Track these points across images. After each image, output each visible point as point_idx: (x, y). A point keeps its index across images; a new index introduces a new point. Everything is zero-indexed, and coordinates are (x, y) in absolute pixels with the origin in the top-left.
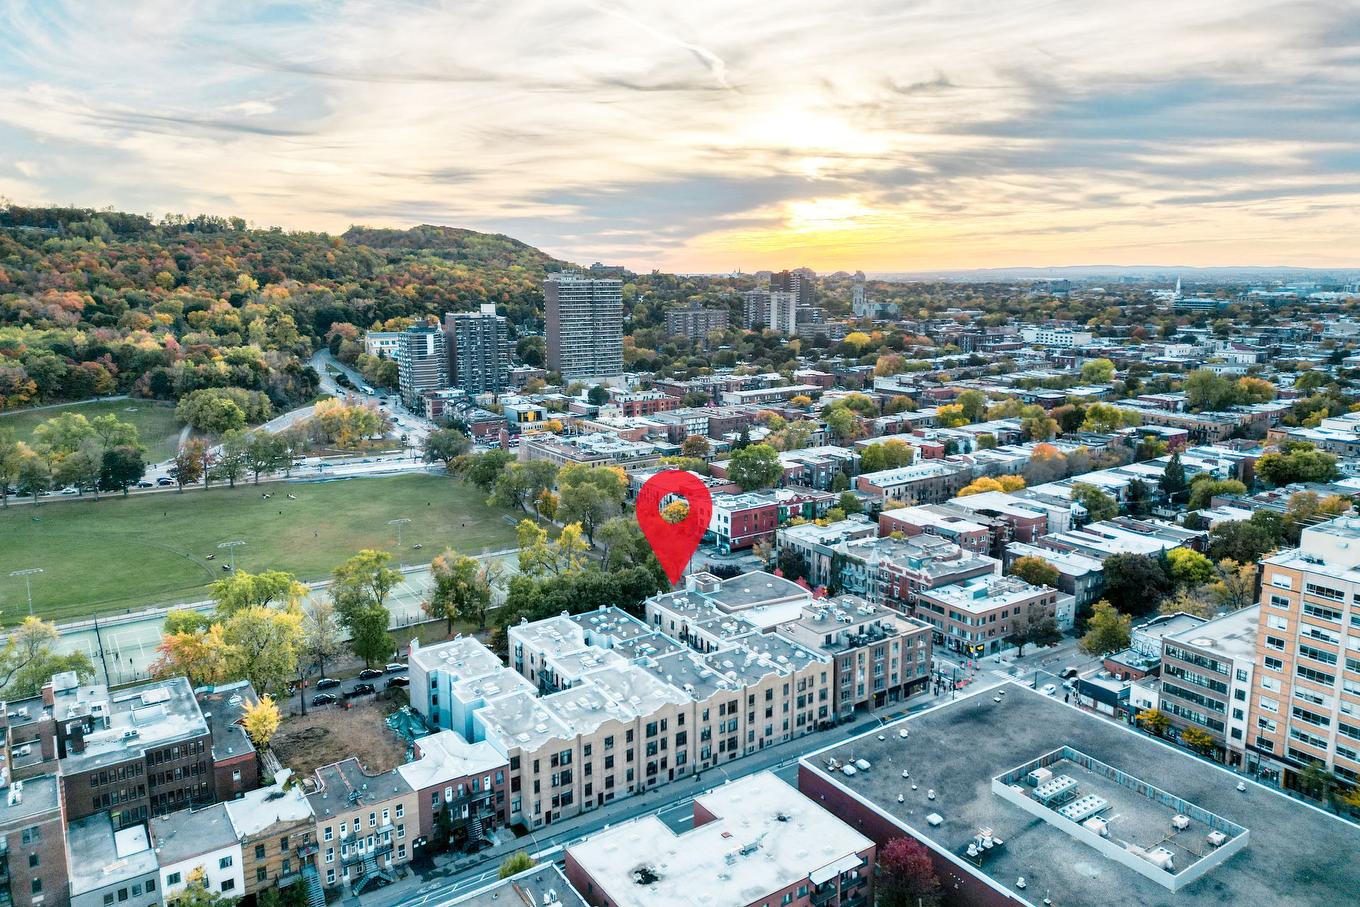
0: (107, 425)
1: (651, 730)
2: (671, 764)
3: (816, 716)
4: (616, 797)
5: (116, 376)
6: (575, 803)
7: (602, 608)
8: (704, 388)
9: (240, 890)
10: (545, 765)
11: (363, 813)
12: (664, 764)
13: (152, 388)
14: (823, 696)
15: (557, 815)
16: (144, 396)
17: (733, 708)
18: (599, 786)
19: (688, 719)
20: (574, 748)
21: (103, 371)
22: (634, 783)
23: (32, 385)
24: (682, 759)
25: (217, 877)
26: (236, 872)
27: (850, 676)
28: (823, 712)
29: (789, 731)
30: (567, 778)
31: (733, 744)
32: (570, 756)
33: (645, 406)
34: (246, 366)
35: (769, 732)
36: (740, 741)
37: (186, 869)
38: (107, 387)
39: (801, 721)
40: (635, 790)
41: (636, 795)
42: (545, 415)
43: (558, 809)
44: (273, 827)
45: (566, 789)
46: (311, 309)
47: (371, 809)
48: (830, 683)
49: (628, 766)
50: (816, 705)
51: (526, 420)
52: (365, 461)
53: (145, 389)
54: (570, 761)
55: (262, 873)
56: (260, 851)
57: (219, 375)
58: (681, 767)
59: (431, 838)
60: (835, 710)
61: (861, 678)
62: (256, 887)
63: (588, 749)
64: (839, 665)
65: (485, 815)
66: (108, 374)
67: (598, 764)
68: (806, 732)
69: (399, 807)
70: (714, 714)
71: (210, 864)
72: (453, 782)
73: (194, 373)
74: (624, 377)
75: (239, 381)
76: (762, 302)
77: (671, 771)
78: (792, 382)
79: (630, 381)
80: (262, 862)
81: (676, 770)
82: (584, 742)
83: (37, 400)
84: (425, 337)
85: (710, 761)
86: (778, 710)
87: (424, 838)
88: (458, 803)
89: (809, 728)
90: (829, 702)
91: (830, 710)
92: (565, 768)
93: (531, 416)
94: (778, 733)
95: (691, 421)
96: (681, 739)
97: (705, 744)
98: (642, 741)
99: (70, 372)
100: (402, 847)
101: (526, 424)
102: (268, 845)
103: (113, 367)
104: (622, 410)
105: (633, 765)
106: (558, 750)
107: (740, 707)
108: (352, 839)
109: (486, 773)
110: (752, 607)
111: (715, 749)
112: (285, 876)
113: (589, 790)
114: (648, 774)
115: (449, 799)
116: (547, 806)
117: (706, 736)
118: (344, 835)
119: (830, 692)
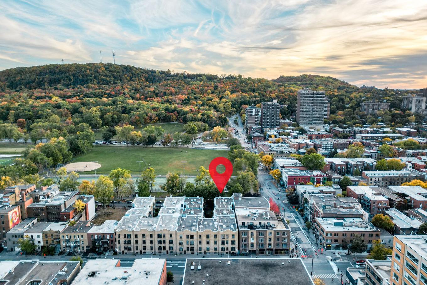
0: (159, 129)
1: (159, 236)
2: (167, 249)
3: (230, 249)
4: (147, 253)
5: (177, 117)
6: (132, 251)
7: (198, 197)
8: (350, 132)
9: (42, 244)
10: (122, 237)
11: (73, 234)
12: (165, 248)
13: (183, 121)
14: (233, 242)
15: (126, 253)
16: (181, 123)
17: (192, 237)
18: (140, 248)
19: (174, 236)
20: (132, 234)
21: (174, 115)
22: (153, 251)
23: (157, 118)
24: (172, 248)
25: (36, 239)
26: (41, 239)
27: (247, 239)
28: (233, 249)
29: (217, 251)
30: (129, 242)
31: (192, 249)
32: (130, 236)
33: (317, 136)
34: (206, 116)
35: (208, 249)
36: (195, 249)
37: (30, 235)
38: (174, 120)
39: (223, 249)
40: (154, 253)
41: (154, 255)
42: (278, 136)
43: (126, 251)
44: (49, 231)
45: (129, 246)
46: (240, 101)
47: (75, 234)
48: (236, 239)
49: (151, 245)
50: (230, 246)
51: (271, 137)
52: (216, 145)
53: (181, 121)
54: (130, 238)
55: (47, 242)
56: (46, 236)
57: (198, 118)
58: (171, 251)
59: (91, 247)
60: (239, 249)
61: (252, 240)
62: (46, 245)
63: (136, 236)
64: (241, 234)
65: (106, 246)
66: (175, 116)
67: (140, 241)
68: (225, 254)
69: (82, 236)
70: (184, 238)
71: (35, 235)
72: (98, 234)
73: (192, 117)
74: (323, 126)
75: (203, 120)
76: (409, 100)
77: (167, 251)
78: (394, 132)
79: (325, 127)
80: (47, 239)
81: (169, 251)
82: (135, 233)
83: (158, 122)
84: (252, 110)
85: (183, 253)
86: (212, 243)
87: (89, 247)
88: (98, 240)
89: (227, 253)
90: (236, 245)
91: (237, 249)
92: (129, 239)
93: (273, 136)
94: (212, 251)
95: (325, 143)
96: (171, 242)
97: (180, 246)
98: (156, 239)
99: (166, 115)
100: (83, 247)
101: (271, 139)
102: (48, 235)
103: (177, 115)
104: (307, 137)
105: (153, 245)
106: (126, 233)
107: (195, 237)
108: (69, 240)
109: (108, 234)
110: (243, 208)
111: (185, 249)
112: (52, 244)
113: (137, 248)
114: (158, 250)
115: (96, 238)
116: (122, 249)
117: (181, 244)
118: (67, 239)
119: (237, 242)
